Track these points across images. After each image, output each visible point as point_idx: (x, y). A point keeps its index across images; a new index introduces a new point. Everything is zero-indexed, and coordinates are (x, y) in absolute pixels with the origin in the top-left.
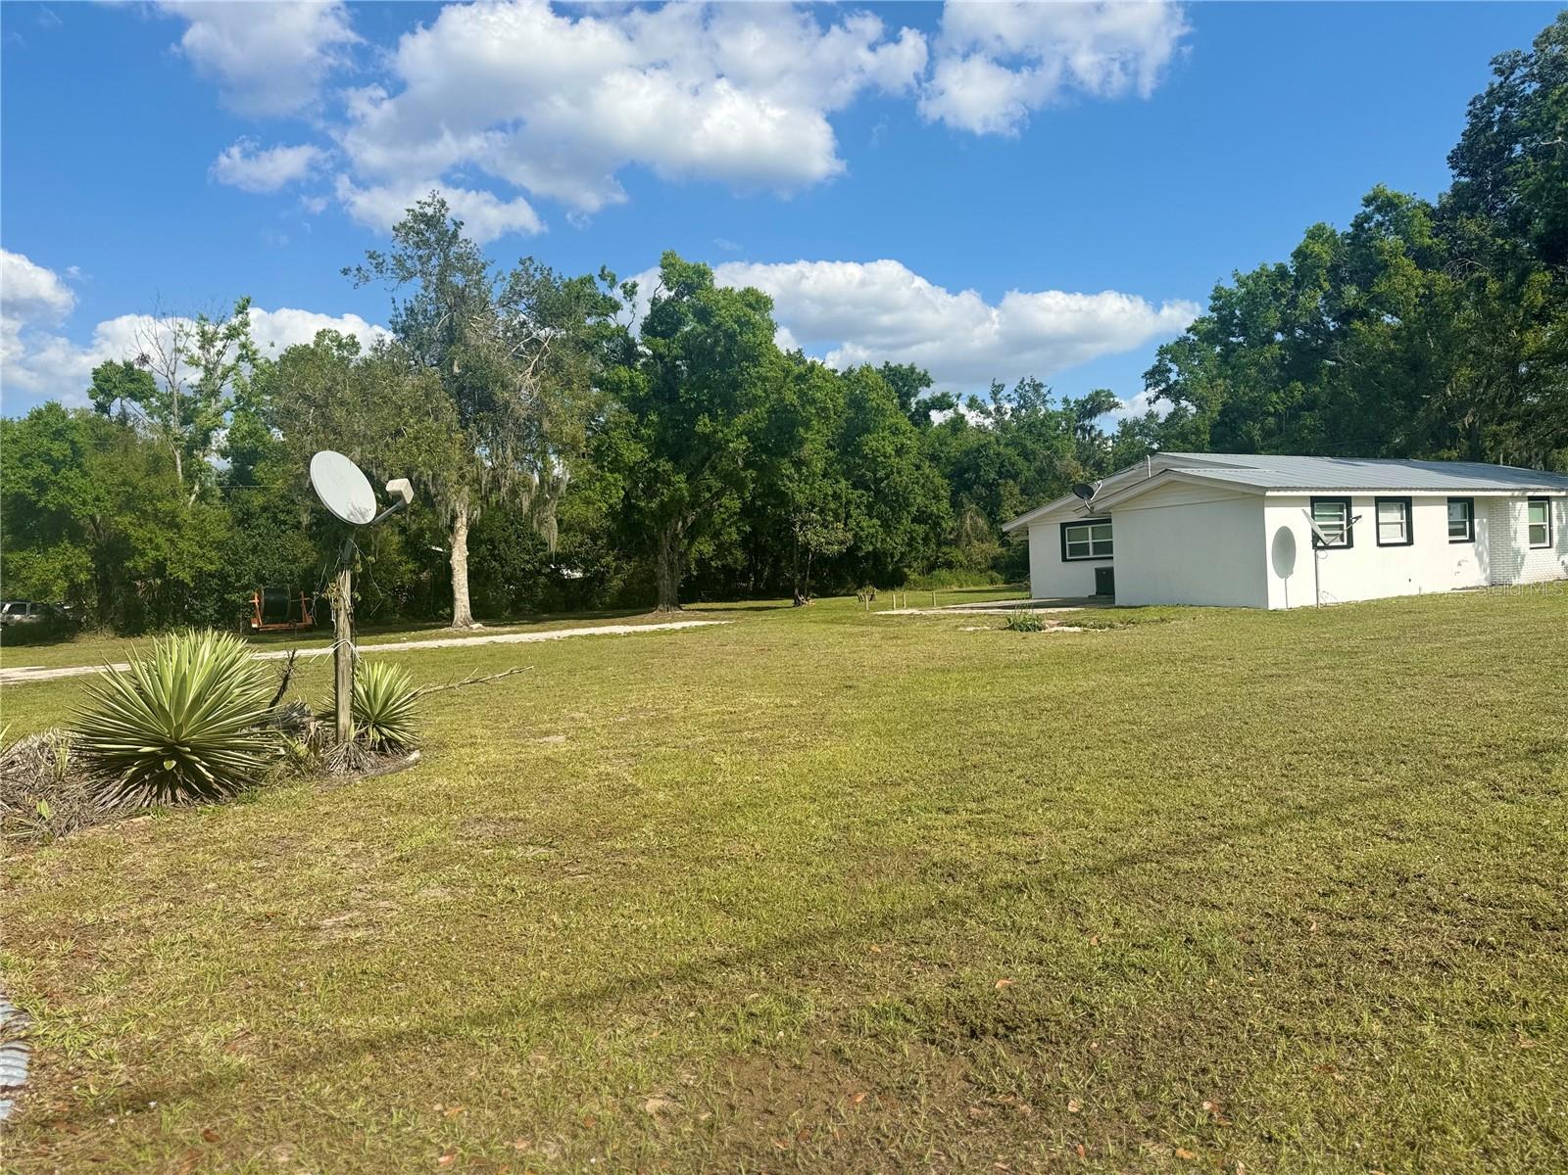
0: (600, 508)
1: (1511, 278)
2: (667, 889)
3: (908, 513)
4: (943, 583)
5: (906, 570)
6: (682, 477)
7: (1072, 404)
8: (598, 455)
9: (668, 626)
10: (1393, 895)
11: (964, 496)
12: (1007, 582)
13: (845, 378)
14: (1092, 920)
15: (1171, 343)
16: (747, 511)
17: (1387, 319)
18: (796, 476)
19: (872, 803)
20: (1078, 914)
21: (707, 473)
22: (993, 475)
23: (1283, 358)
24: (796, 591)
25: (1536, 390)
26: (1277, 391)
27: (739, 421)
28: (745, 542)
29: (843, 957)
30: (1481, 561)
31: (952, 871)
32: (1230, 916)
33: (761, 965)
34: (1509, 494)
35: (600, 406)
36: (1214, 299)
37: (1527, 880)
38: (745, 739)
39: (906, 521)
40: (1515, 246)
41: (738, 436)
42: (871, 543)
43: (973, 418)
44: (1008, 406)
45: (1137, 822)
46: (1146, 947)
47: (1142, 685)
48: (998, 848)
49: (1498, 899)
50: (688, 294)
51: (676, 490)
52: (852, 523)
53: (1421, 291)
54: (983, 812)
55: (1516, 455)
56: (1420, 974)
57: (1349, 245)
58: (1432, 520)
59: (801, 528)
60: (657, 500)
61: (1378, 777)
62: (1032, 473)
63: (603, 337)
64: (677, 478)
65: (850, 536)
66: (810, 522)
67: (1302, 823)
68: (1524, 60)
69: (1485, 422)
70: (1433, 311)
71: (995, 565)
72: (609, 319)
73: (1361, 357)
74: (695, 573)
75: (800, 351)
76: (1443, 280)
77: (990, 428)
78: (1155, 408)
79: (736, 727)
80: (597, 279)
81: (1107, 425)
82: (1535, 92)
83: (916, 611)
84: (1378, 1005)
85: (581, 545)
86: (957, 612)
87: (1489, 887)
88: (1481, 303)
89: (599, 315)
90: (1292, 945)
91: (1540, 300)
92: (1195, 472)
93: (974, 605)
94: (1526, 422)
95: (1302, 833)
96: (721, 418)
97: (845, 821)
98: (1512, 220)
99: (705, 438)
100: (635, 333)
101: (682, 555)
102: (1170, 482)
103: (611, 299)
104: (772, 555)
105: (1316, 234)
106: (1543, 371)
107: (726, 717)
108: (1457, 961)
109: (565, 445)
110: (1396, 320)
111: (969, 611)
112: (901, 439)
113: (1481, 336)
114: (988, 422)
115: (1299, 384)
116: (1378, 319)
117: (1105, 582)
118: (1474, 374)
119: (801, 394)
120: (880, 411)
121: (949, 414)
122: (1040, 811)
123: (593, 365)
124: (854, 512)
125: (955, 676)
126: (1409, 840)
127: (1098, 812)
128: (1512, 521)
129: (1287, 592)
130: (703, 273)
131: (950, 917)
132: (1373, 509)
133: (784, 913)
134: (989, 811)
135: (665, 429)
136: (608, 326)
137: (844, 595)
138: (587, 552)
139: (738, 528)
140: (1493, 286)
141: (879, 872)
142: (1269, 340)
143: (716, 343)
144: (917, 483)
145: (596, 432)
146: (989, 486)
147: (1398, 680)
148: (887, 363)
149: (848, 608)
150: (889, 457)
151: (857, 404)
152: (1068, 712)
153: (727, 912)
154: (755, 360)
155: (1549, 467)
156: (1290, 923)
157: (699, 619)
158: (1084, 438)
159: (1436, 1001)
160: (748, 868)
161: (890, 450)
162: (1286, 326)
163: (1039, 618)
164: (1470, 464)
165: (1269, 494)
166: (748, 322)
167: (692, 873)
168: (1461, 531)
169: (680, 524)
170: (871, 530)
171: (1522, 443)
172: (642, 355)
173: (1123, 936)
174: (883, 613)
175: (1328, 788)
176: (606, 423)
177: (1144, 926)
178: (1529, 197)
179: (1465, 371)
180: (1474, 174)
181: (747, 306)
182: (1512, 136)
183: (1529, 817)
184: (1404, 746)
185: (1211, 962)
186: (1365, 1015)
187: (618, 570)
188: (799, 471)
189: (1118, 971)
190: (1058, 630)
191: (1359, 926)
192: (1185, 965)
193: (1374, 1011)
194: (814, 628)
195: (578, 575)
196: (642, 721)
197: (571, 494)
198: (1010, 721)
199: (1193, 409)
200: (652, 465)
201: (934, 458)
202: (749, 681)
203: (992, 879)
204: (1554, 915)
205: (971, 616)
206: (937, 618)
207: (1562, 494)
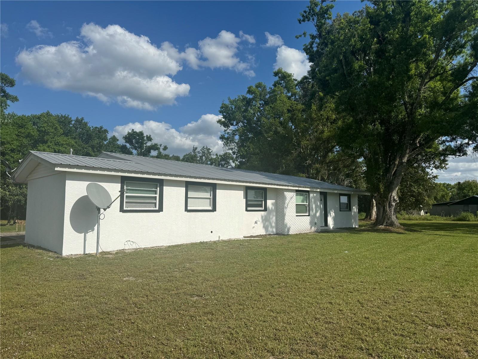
34: (284, 187)
132: (183, 189)
168: (258, 205)
207: (318, 190)
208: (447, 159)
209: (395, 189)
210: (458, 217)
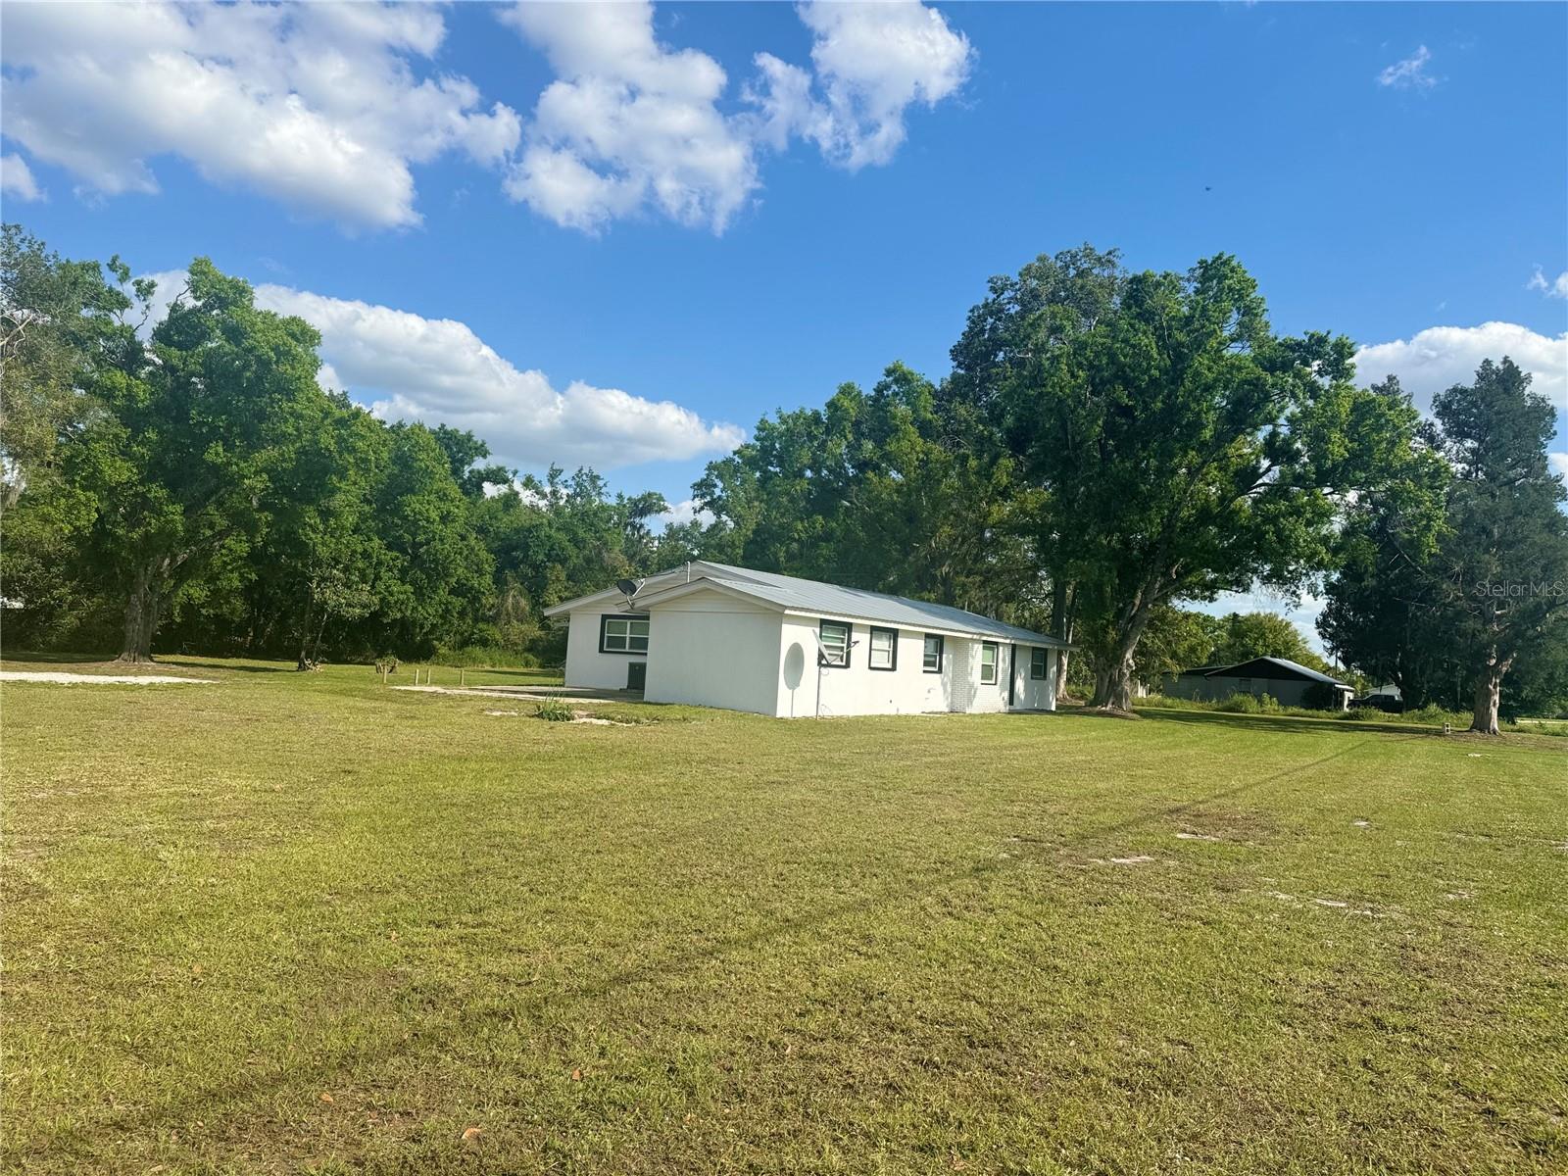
0: (61, 529)
1: (986, 458)
2: (59, 1026)
3: (447, 583)
4: (474, 660)
5: (435, 643)
6: (179, 508)
7: (626, 501)
8: (69, 468)
9: (131, 680)
10: (859, 1015)
11: (509, 574)
12: (541, 666)
13: (394, 432)
14: (577, 1051)
15: (719, 461)
16: (255, 557)
17: (893, 474)
18: (321, 527)
19: (351, 914)
20: (563, 1044)
21: (211, 509)
22: (540, 557)
23: (810, 493)
24: (303, 653)
25: (995, 553)
26: (802, 520)
27: (262, 457)
28: (248, 591)
29: (283, 1110)
30: (945, 691)
31: (433, 997)
32: (713, 1042)
33: (173, 1127)
34: (969, 636)
35: (82, 411)
36: (759, 429)
37: (966, 997)
38: (205, 830)
39: (443, 593)
40: (992, 434)
41: (256, 473)
42: (400, 610)
43: (527, 497)
44: (564, 492)
45: (635, 936)
46: (629, 1079)
47: (658, 786)
48: (487, 968)
49: (944, 1017)
50: (219, 308)
51: (167, 522)
52: (381, 586)
53: (921, 456)
54: (479, 925)
55: (977, 603)
56: (877, 1097)
57: (870, 406)
58: (912, 651)
59: (318, 585)
60: (141, 531)
61: (854, 890)
62: (580, 561)
63: (102, 334)
64: (171, 508)
65: (376, 599)
66: (331, 579)
67: (788, 937)
68: (1012, 285)
69: (957, 573)
70: (928, 476)
71: (532, 647)
72: (112, 315)
73: (871, 503)
74: (178, 620)
75: (344, 393)
76: (938, 450)
77: (544, 510)
78: (698, 517)
79: (198, 814)
80: (104, 269)
81: (655, 525)
82: (1016, 313)
83: (440, 689)
84: (838, 1134)
85: (27, 570)
86: (485, 694)
87: (935, 1006)
88: (963, 475)
89: (99, 308)
90: (769, 1070)
91: (1005, 480)
92: (727, 583)
93: (504, 688)
94: (987, 578)
95: (786, 948)
96: (237, 450)
97: (316, 936)
98: (991, 413)
99: (214, 469)
100: (145, 336)
101: (164, 597)
102: (706, 590)
103: (118, 294)
104: (279, 609)
105: (846, 390)
106: (1002, 538)
107: (186, 800)
108: (908, 1083)
109: (25, 448)
110: (900, 476)
111: (496, 695)
112: (445, 507)
113: (960, 502)
114: (542, 503)
115: (820, 517)
116: (887, 473)
117: (637, 675)
118: (952, 532)
119: (340, 440)
120: (428, 473)
121: (504, 489)
122: (540, 924)
123: (80, 361)
124: (385, 575)
125: (473, 765)
126: (876, 956)
127: (600, 924)
128: (970, 659)
129: (794, 702)
130: (241, 291)
131: (422, 1053)
132: (869, 636)
133: (217, 1055)
134: (485, 924)
135: (165, 451)
136: (109, 323)
137: (358, 664)
138: (34, 579)
139: (241, 575)
140: (973, 463)
141: (347, 999)
142: (800, 475)
143: (246, 367)
144: (461, 554)
145: (71, 440)
146: (536, 567)
147: (875, 793)
148: (443, 426)
149: (362, 679)
150: (432, 523)
151: (403, 461)
152: (584, 812)
153: (140, 1057)
154: (290, 395)
155: (999, 617)
156: (768, 1046)
157: (175, 675)
158: (633, 535)
159: (888, 1127)
160: (178, 997)
161: (434, 515)
162: (815, 466)
163: (569, 707)
164: (943, 607)
165: (787, 612)
166: (288, 352)
167: (100, 1004)
168: (932, 663)
169: (167, 561)
170: (401, 597)
171: (982, 594)
172: (148, 363)
173: (606, 1067)
174: (403, 688)
175: (812, 900)
176: (88, 431)
177: (630, 1055)
178: (1005, 396)
179: (947, 529)
180: (968, 368)
181: (289, 335)
182: (998, 344)
183: (971, 934)
184: (877, 859)
185: (690, 1094)
186: (827, 1147)
187: (73, 606)
188: (325, 521)
189: (595, 1110)
190: (587, 722)
191: (828, 1047)
192: (665, 1100)
193: (836, 1140)
194: (318, 698)
195: (18, 605)
196: (70, 799)
197: (24, 507)
198: (525, 820)
199: (731, 524)
200: (140, 489)
201: (482, 531)
202: (225, 756)
203: (477, 1005)
204: (986, 1032)
205: (499, 700)
206: (463, 699)
207: (1008, 641)
208: (1215, 596)
209: (1130, 647)
210: (1227, 703)
